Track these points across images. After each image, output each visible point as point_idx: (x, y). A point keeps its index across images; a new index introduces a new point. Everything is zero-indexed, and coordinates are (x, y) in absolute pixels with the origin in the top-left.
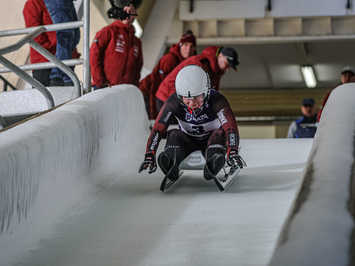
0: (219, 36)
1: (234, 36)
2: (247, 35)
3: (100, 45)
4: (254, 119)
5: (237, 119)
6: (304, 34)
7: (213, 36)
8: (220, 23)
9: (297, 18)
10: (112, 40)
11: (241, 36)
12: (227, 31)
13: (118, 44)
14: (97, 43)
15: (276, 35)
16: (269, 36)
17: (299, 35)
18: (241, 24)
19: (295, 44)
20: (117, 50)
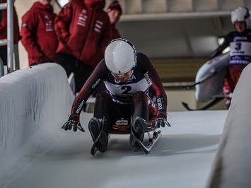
0: (144, 12)
1: (157, 13)
2: (168, 11)
4: (177, 84)
7: (138, 13)
10: (41, 21)
11: (163, 12)
13: (47, 24)
14: (27, 27)
15: (194, 10)
16: (188, 11)
17: (215, 11)
19: (212, 19)
20: (47, 30)
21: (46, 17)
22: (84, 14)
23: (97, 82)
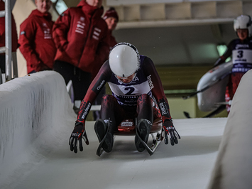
0: (142, 19)
1: (155, 20)
2: (167, 18)
5: (166, 92)
6: (218, 16)
7: (137, 20)
8: (143, 7)
9: (212, 2)
10: (39, 29)
11: (162, 19)
12: (149, 14)
13: (45, 32)
14: (25, 35)
15: (193, 18)
16: (187, 18)
17: (214, 17)
18: (162, 9)
19: (211, 26)
20: (45, 38)
21: (45, 24)
22: (82, 22)
23: (102, 84)
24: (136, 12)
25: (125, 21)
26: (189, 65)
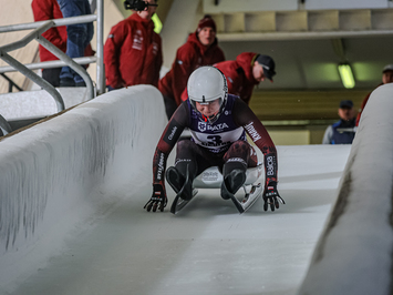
0: (247, 30)
1: (263, 31)
2: (277, 30)
3: (116, 41)
4: (285, 123)
6: (341, 29)
7: (241, 32)
8: (248, 16)
9: (333, 11)
10: (129, 36)
11: (272, 31)
12: (255, 25)
13: (135, 40)
14: (112, 39)
15: (310, 30)
16: (303, 31)
17: (335, 30)
18: (272, 18)
20: (134, 47)
24: (240, 21)
25: (226, 32)
26: (303, 89)
